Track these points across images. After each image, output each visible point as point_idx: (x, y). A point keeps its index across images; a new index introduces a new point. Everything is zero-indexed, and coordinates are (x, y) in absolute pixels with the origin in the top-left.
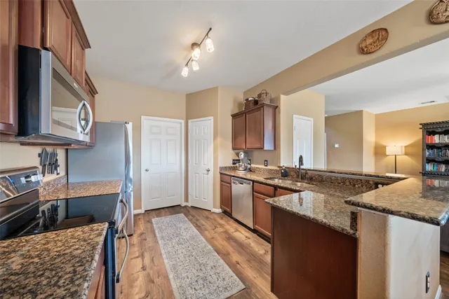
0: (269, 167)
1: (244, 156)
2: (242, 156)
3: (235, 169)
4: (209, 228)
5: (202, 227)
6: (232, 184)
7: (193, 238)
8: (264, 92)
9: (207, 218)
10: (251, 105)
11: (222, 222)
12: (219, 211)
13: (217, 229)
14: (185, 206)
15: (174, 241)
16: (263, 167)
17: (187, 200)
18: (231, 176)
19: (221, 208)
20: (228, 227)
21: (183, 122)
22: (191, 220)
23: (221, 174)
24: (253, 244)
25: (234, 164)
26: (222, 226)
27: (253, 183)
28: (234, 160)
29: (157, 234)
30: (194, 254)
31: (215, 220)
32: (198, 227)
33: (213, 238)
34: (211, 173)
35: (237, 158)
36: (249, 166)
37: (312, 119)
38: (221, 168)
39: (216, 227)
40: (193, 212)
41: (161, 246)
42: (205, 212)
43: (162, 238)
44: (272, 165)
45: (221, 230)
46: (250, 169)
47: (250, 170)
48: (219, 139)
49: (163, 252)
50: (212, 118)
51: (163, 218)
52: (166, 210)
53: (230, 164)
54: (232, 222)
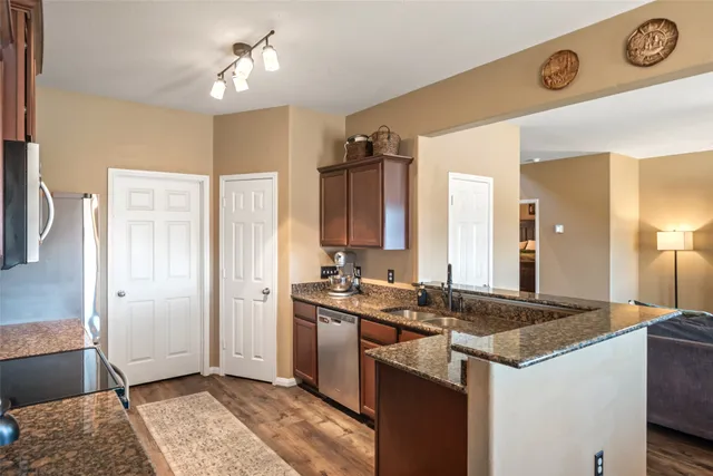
0: (397, 285)
1: (347, 261)
2: (341, 260)
3: (324, 288)
4: (269, 418)
5: (254, 417)
6: (320, 323)
7: (234, 438)
8: (385, 129)
9: (264, 398)
10: (361, 152)
11: (297, 405)
12: (290, 381)
13: (285, 420)
14: (212, 377)
15: (195, 445)
16: (385, 283)
17: (215, 361)
18: (317, 305)
19: (295, 375)
20: (309, 414)
21: (207, 179)
22: (227, 405)
23: (295, 299)
24: (356, 442)
25: (323, 276)
26: (296, 412)
27: (359, 321)
28: (323, 268)
29: (155, 436)
30: (238, 464)
31: (281, 401)
32: (245, 417)
33: (277, 435)
34: (273, 298)
35: (331, 264)
36: (357, 282)
37: (491, 180)
38: (296, 288)
39: (283, 415)
40: (230, 387)
41: (168, 456)
42: (259, 386)
43: (168, 441)
44: (402, 281)
45: (294, 419)
46: (358, 288)
47: (359, 291)
48: (290, 222)
49: (173, 465)
50: (275, 175)
51: (163, 404)
52: (167, 385)
53: (315, 277)
54: (318, 404)
